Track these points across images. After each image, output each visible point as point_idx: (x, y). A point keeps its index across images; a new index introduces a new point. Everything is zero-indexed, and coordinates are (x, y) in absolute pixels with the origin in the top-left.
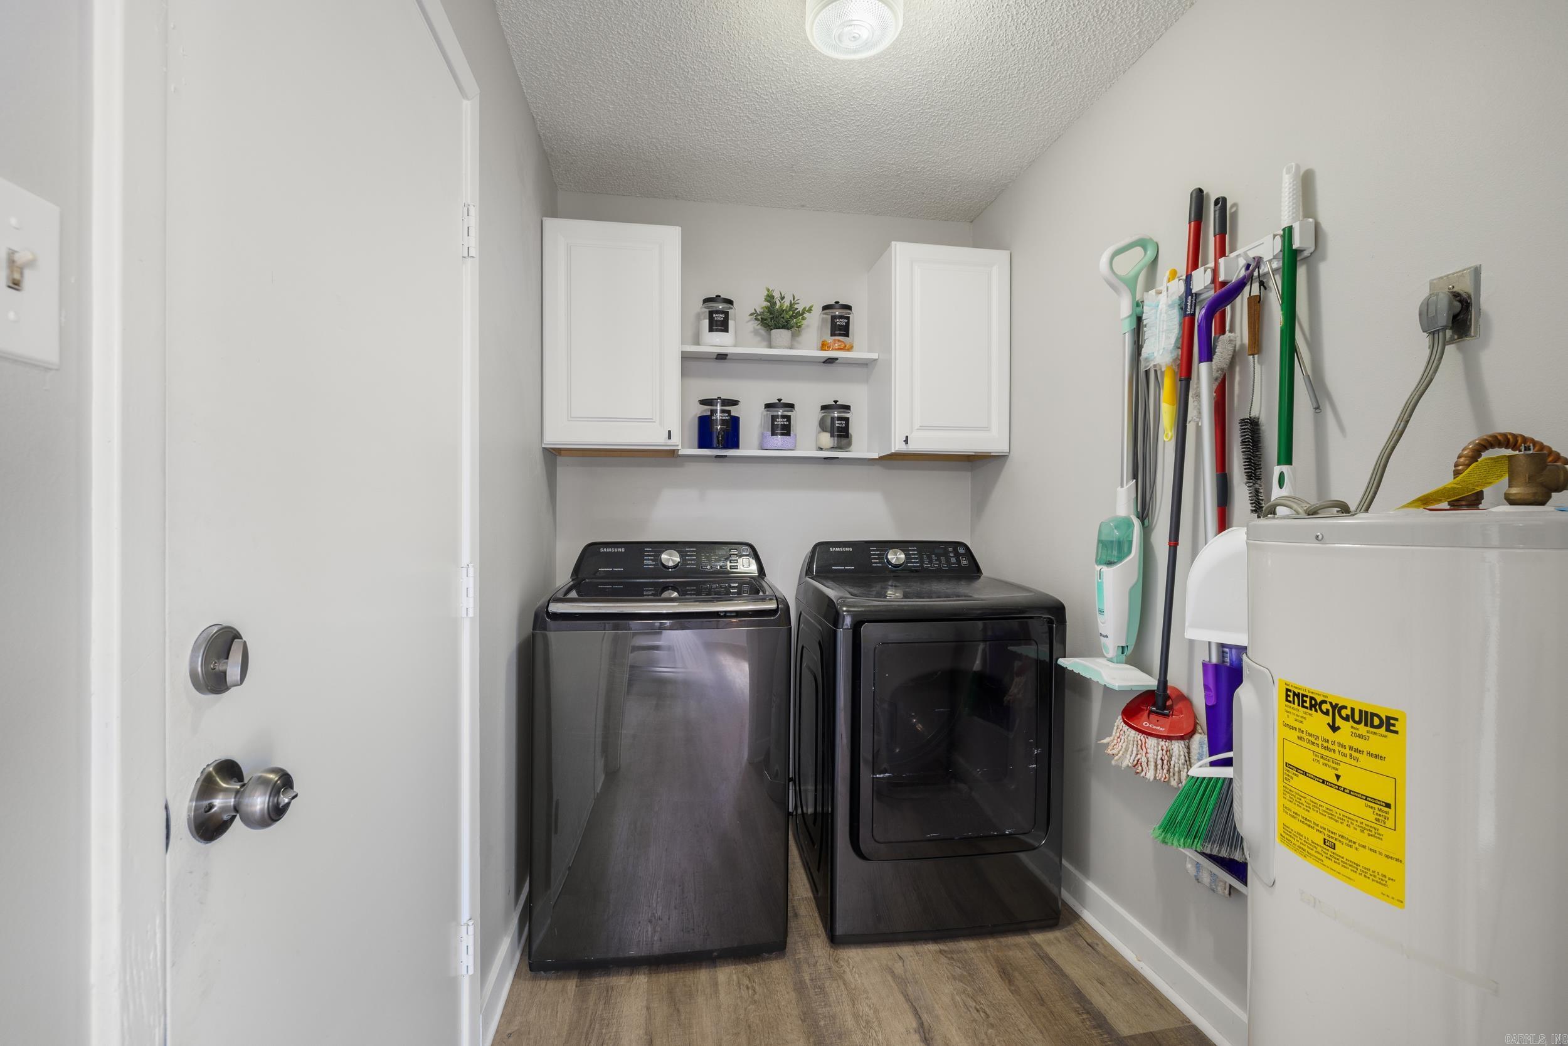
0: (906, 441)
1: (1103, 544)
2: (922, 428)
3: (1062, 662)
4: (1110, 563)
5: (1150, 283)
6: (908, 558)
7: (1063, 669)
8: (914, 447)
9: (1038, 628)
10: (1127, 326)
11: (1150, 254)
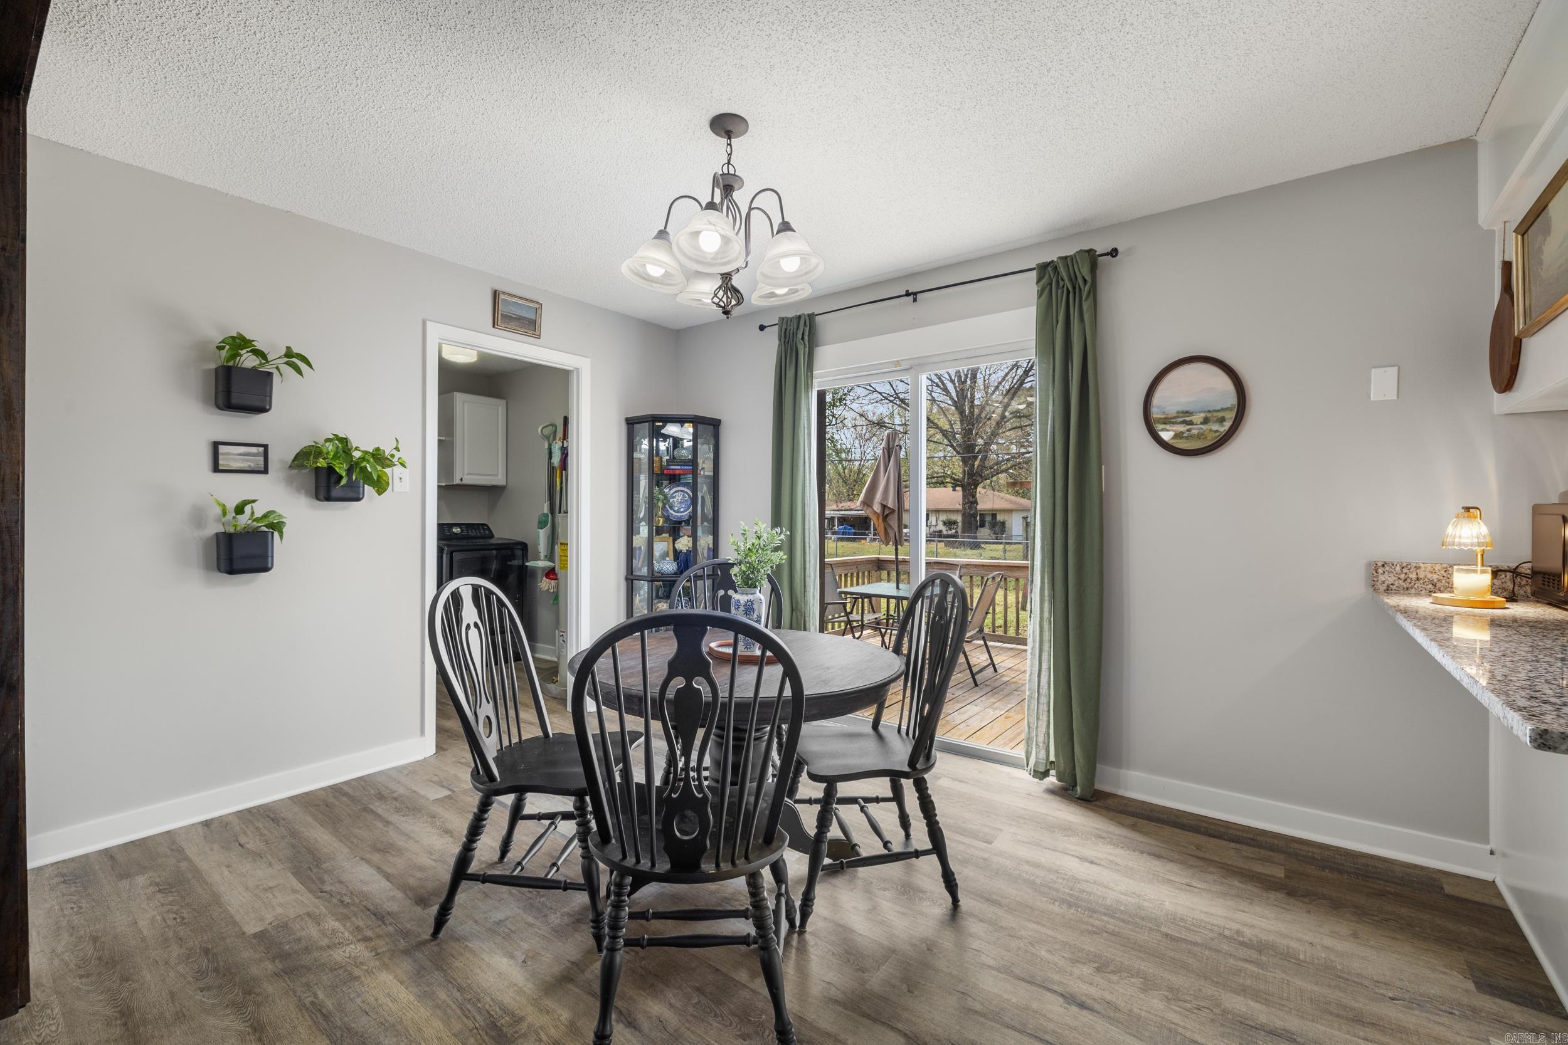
0: (461, 480)
1: (540, 522)
2: (468, 474)
3: (527, 564)
4: (542, 528)
5: (554, 439)
6: (462, 531)
7: (527, 566)
8: (465, 482)
9: (519, 553)
10: (546, 452)
11: (554, 429)
